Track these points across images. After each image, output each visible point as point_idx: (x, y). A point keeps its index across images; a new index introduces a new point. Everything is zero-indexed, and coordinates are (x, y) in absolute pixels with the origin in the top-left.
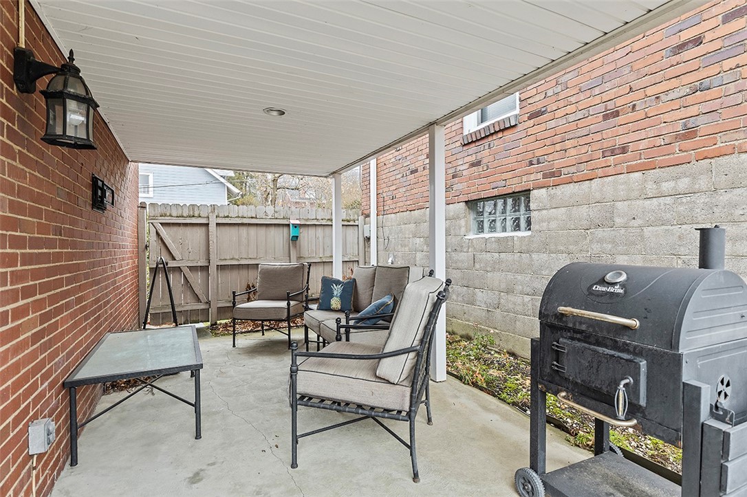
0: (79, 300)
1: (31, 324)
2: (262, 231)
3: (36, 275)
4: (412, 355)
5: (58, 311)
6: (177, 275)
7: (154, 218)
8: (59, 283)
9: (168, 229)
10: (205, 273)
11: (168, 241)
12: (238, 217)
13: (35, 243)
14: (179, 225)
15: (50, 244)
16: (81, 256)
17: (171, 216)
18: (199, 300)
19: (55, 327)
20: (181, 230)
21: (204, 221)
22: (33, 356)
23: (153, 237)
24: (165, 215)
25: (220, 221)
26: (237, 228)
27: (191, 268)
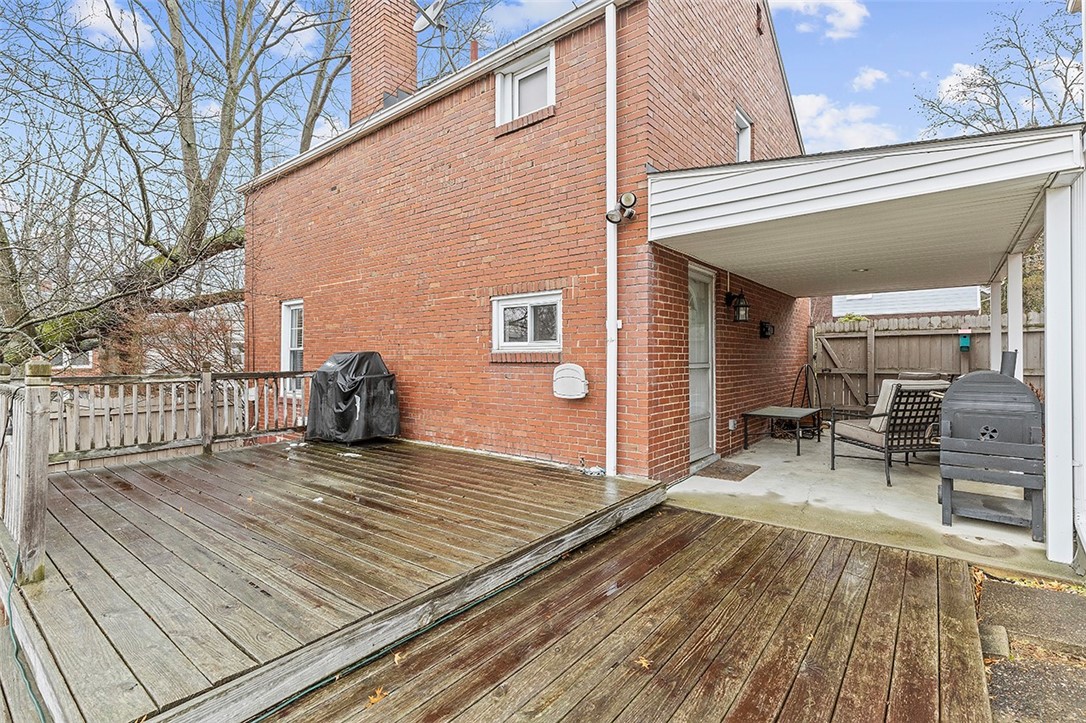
0: (751, 382)
1: (730, 385)
2: (926, 343)
3: (732, 368)
4: (886, 418)
5: (741, 384)
6: (839, 380)
7: (821, 334)
8: (741, 373)
9: (831, 342)
10: (863, 380)
11: (832, 353)
12: (898, 329)
13: (732, 357)
14: (841, 339)
15: (738, 357)
16: (752, 362)
17: (834, 332)
18: (858, 403)
19: (738, 390)
20: (842, 344)
21: (863, 335)
22: (730, 397)
23: (821, 350)
24: (830, 332)
25: (878, 334)
26: (897, 339)
27: (850, 375)
